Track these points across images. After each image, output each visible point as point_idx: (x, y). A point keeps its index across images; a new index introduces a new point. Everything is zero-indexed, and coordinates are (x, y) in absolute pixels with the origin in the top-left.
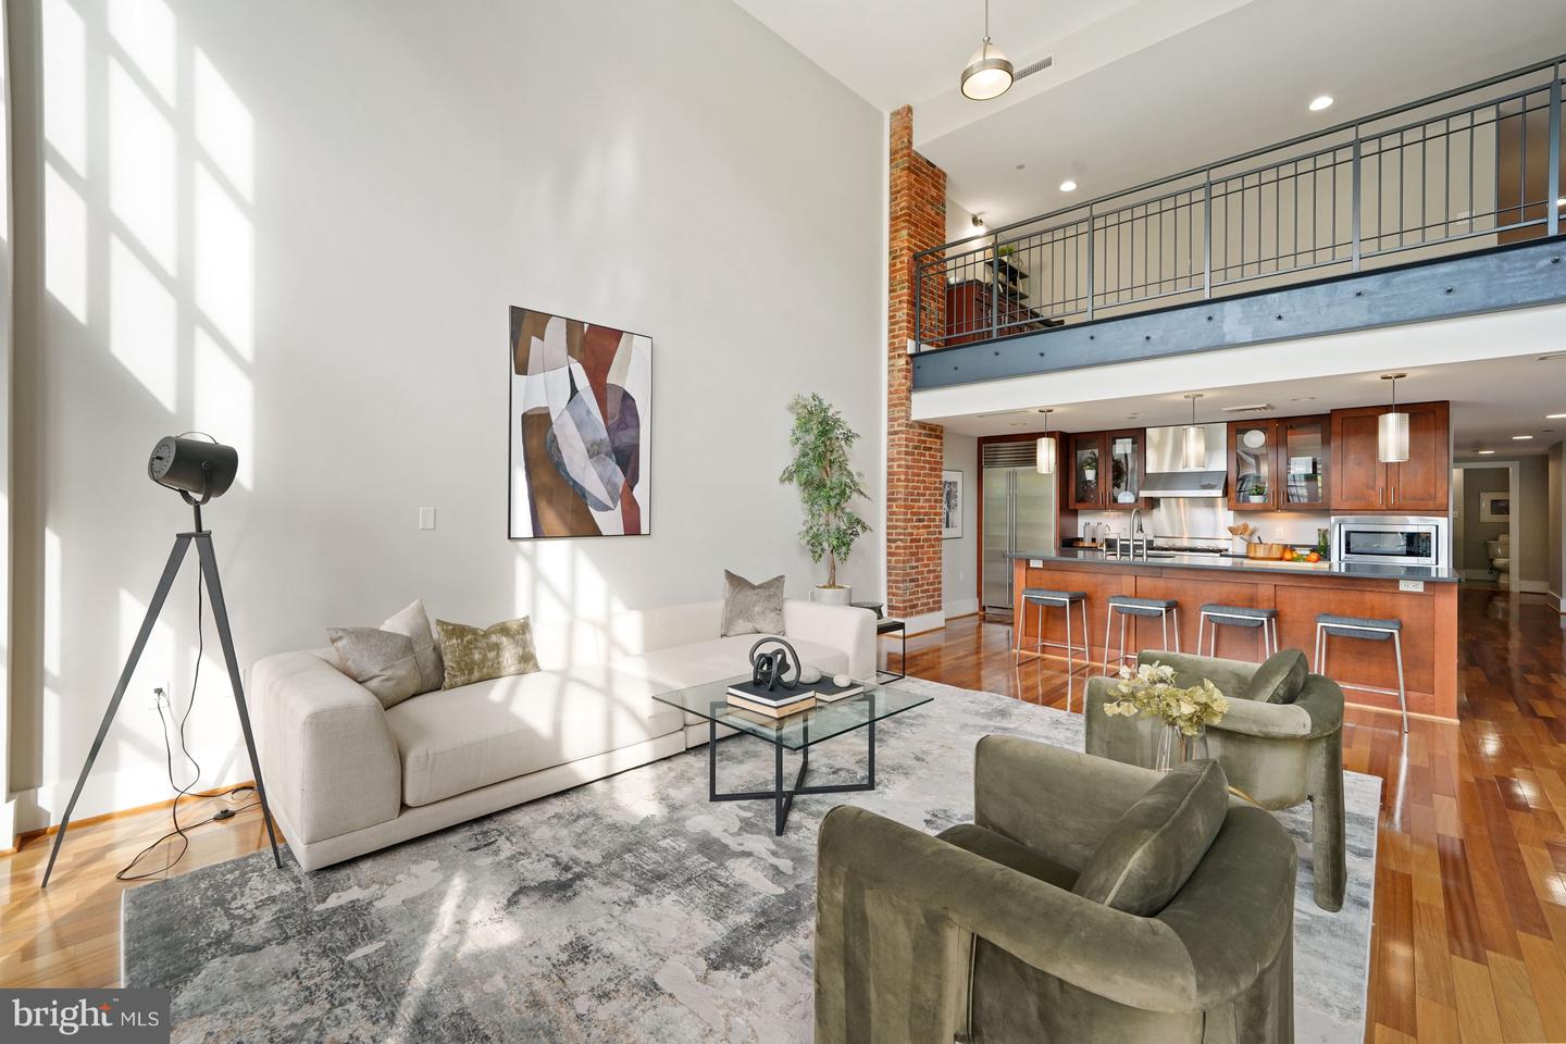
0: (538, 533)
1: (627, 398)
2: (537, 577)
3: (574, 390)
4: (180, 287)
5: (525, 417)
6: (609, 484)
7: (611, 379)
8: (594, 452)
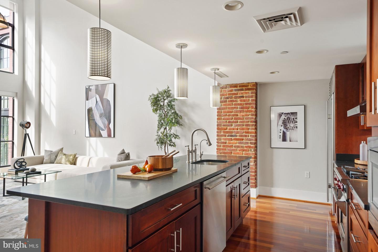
0: (91, 136)
1: (108, 101)
2: (90, 145)
3: (97, 102)
4: (50, 97)
5: (88, 110)
6: (104, 124)
7: (105, 97)
8: (101, 116)
